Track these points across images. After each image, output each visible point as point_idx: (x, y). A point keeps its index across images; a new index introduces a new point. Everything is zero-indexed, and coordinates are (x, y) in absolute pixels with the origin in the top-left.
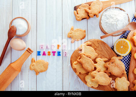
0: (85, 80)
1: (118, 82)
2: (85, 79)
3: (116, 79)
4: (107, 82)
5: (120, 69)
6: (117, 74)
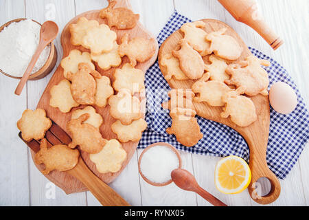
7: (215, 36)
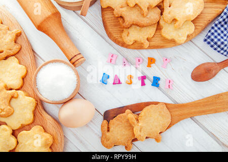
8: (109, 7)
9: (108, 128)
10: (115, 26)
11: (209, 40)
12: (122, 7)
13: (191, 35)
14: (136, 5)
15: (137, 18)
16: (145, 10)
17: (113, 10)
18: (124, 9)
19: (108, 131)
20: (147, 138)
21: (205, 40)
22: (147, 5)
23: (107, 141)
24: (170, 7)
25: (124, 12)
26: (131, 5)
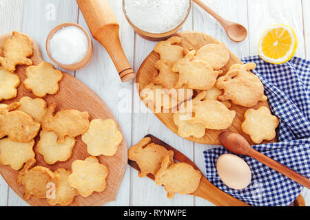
0: (174, 124)
1: (252, 118)
2: (173, 121)
3: (246, 113)
4: (226, 120)
5: (251, 90)
6: (246, 102)
7: (182, 65)
8: (158, 54)
9: (146, 146)
10: (149, 72)
11: (208, 155)
12: (166, 64)
13: (196, 138)
14: (178, 73)
15: (168, 83)
16: (180, 83)
17: (159, 59)
18: (166, 67)
19: (144, 147)
20: (163, 185)
21: (205, 152)
22: (185, 82)
23: (134, 152)
24: (202, 100)
25: (164, 69)
26: (174, 70)
